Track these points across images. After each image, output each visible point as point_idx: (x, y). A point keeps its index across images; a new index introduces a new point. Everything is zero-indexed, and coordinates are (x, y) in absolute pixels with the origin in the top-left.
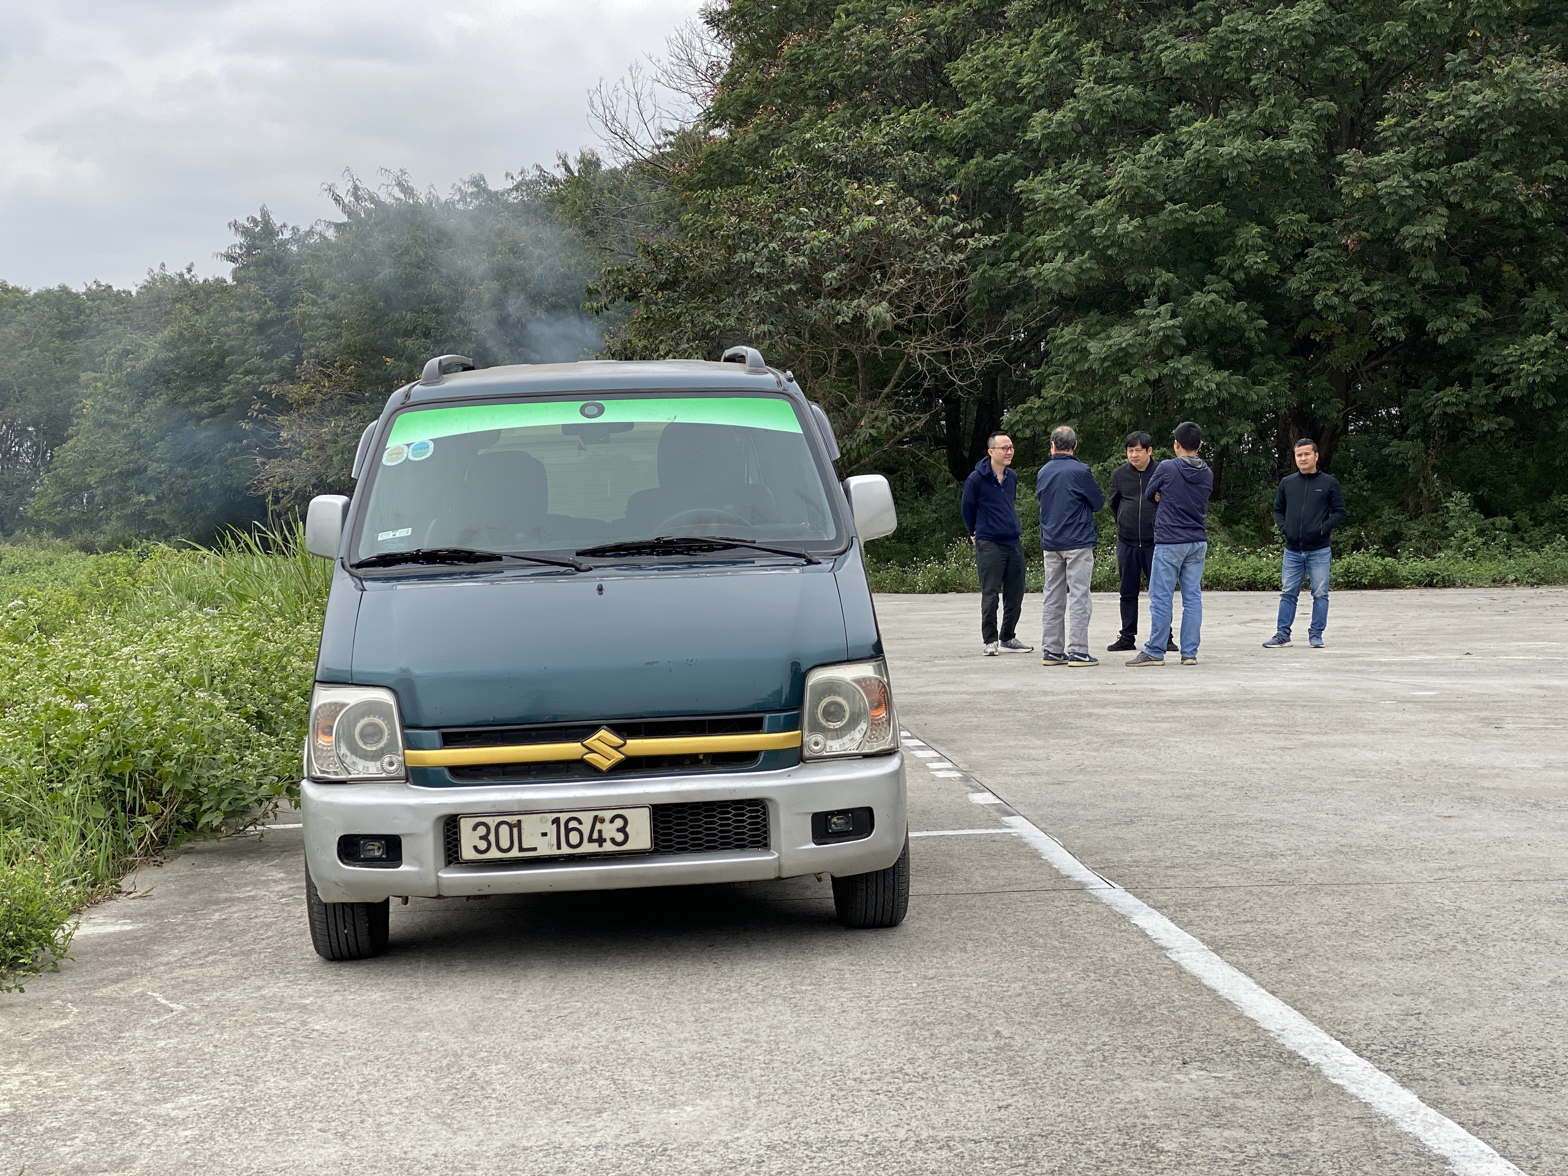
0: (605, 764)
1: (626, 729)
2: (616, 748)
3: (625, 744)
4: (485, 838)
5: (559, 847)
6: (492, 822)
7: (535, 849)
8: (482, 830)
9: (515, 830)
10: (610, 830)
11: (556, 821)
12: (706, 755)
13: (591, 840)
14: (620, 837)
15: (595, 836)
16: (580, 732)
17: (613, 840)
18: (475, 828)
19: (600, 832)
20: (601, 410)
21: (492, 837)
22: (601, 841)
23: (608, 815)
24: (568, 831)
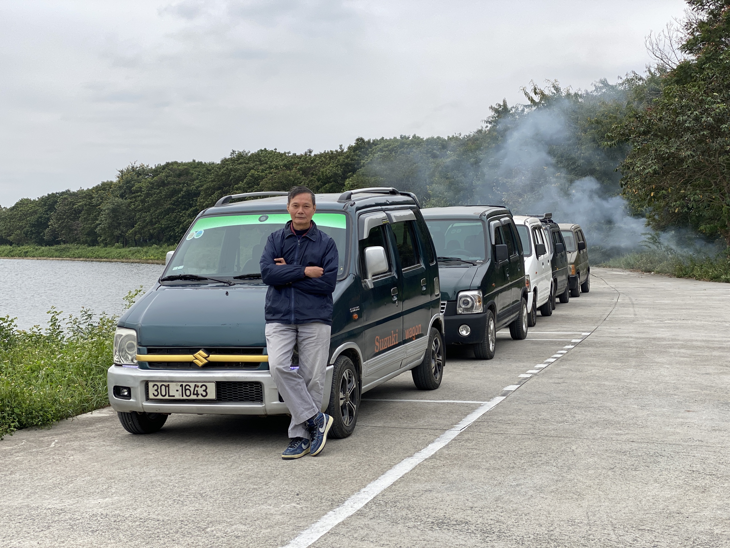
0: (200, 364)
1: (210, 351)
2: (205, 358)
3: (209, 356)
4: (157, 390)
5: (183, 396)
6: (159, 384)
7: (174, 396)
8: (156, 387)
9: (167, 388)
10: (200, 391)
11: (182, 386)
12: (242, 363)
13: (194, 394)
14: (204, 394)
15: (195, 392)
16: (192, 351)
17: (202, 394)
18: (153, 387)
19: (197, 391)
20: (267, 218)
21: (159, 390)
22: (197, 395)
23: (200, 384)
24: (186, 390)
